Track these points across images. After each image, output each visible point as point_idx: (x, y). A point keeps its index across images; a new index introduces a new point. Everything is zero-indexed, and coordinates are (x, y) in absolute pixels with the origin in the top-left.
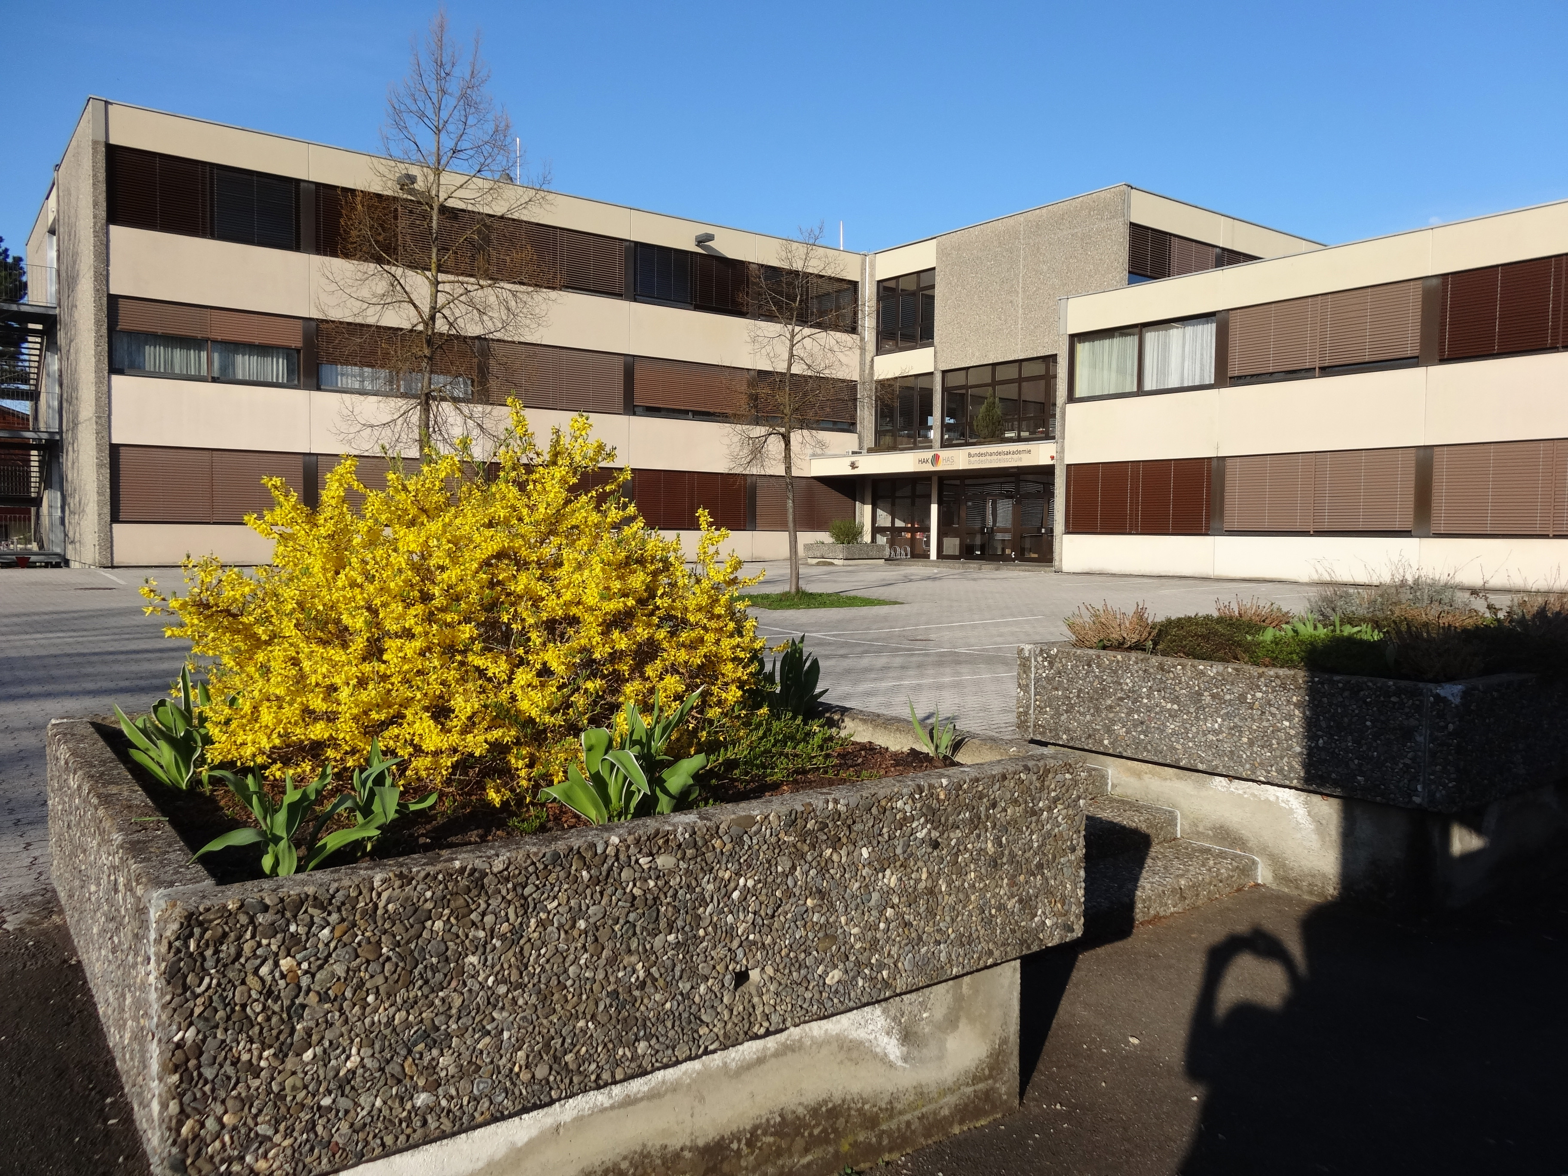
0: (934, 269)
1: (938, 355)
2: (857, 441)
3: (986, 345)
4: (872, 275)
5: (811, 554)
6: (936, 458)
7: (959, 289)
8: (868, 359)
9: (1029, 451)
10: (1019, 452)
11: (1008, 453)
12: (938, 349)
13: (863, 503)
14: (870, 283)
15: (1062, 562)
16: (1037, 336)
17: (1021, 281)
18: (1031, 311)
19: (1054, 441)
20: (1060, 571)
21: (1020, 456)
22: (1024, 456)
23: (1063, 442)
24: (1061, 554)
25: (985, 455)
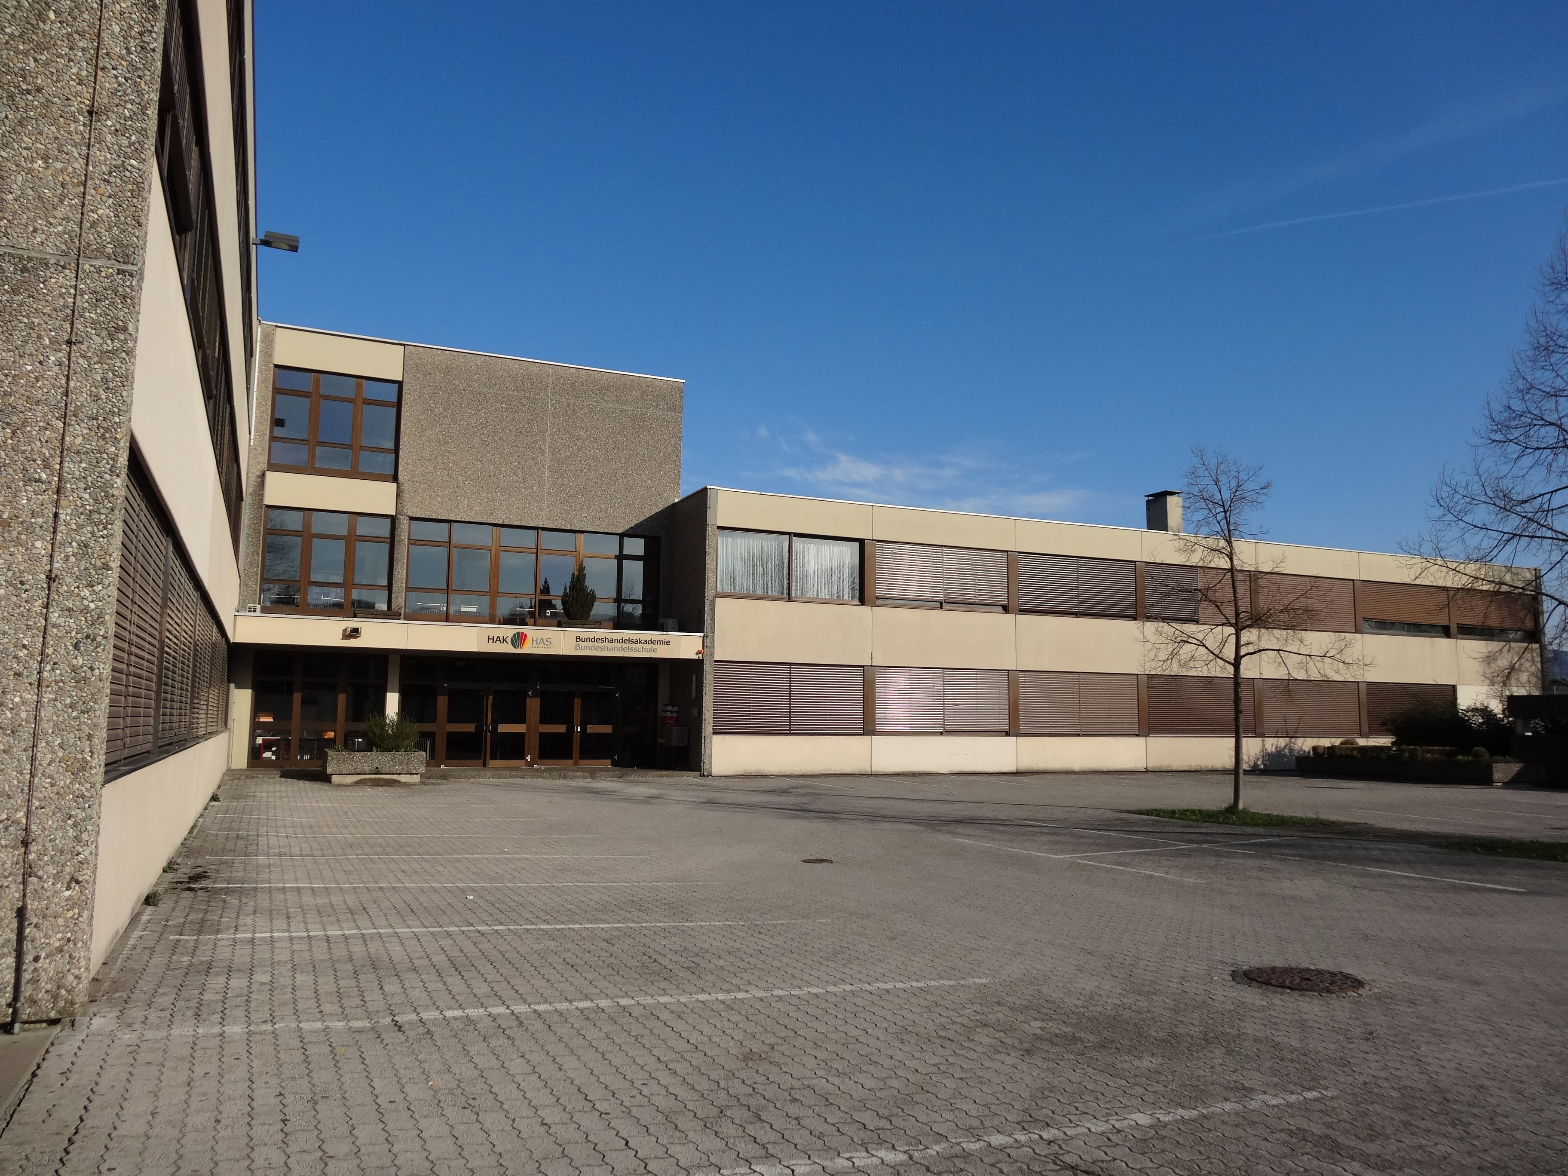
0: (401, 382)
1: (406, 495)
3: (493, 499)
6: (520, 638)
8: (253, 472)
9: (667, 643)
10: (652, 642)
11: (637, 642)
12: (405, 487)
15: (711, 764)
16: (571, 506)
17: (548, 439)
18: (562, 477)
19: (699, 634)
20: (710, 774)
21: (654, 646)
22: (659, 647)
23: (713, 637)
24: (710, 756)
25: (603, 640)
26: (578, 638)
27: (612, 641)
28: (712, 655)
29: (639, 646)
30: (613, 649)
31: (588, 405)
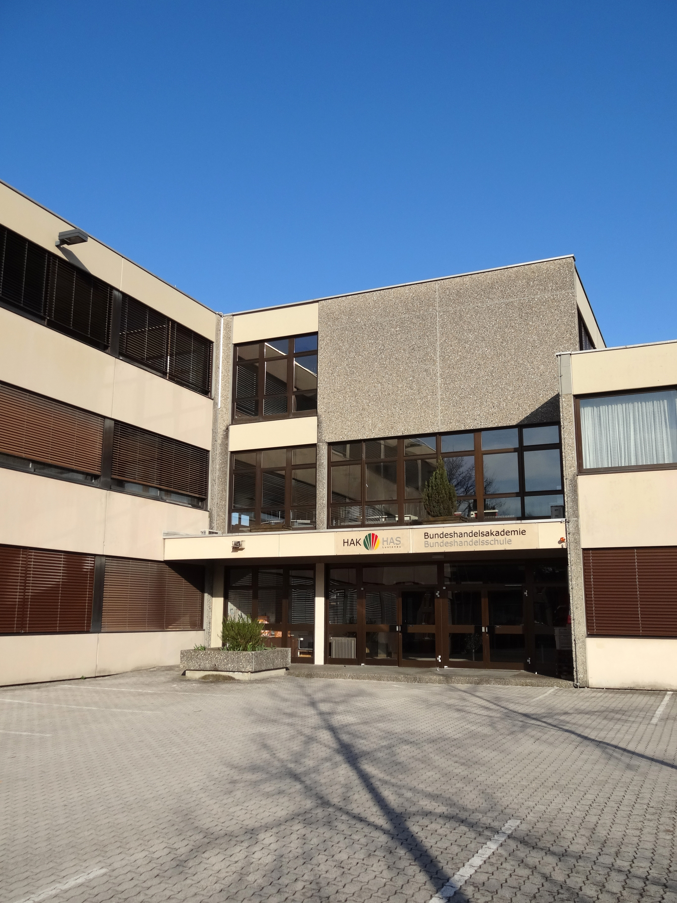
0: (316, 333)
1: (324, 425)
2: (207, 520)
3: (393, 415)
4: (228, 337)
5: (192, 664)
6: (371, 540)
7: (352, 355)
8: (221, 428)
9: (523, 532)
10: (507, 533)
11: (488, 534)
12: (323, 417)
13: (212, 595)
14: (226, 345)
15: (586, 671)
16: (464, 407)
17: (438, 349)
18: (453, 381)
19: (560, 520)
20: (585, 686)
21: (508, 538)
22: (514, 538)
23: (577, 521)
24: (585, 663)
25: (451, 535)
26: (426, 535)
27: (461, 535)
28: (577, 542)
29: (490, 538)
30: (461, 544)
31: (474, 308)
